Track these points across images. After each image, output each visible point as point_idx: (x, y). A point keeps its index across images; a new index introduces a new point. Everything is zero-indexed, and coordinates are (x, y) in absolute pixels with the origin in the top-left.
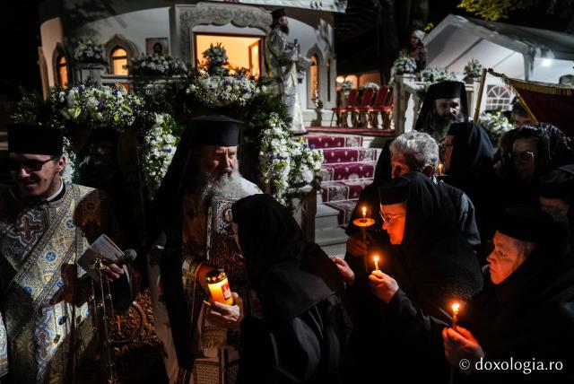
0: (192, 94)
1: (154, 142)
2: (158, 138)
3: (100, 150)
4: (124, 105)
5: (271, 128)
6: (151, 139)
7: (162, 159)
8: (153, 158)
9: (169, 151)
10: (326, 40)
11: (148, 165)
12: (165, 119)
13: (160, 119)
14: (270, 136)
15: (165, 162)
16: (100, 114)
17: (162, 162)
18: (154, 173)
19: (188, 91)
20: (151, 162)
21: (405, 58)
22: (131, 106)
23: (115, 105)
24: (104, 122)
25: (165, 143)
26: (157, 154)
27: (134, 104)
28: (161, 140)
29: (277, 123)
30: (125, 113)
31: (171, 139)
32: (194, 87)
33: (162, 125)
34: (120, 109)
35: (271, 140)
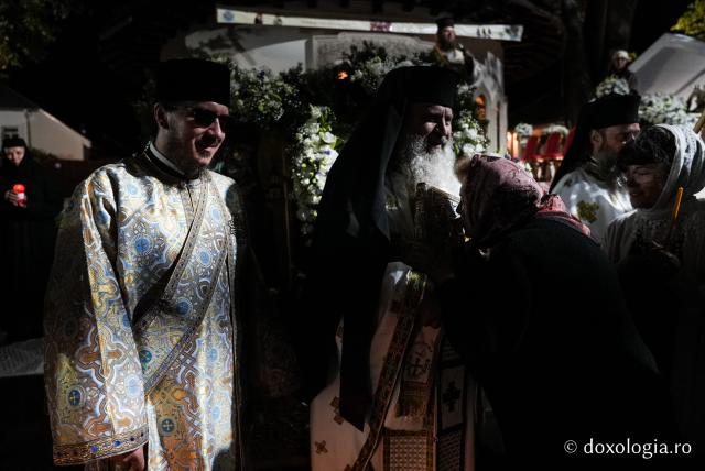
0: (358, 81)
1: (307, 140)
2: (314, 136)
3: (236, 155)
4: (271, 92)
5: (463, 130)
6: (305, 137)
7: (318, 162)
8: (306, 161)
9: (328, 153)
10: (495, 78)
11: (300, 169)
12: (323, 112)
13: (316, 112)
14: (462, 139)
15: (322, 166)
16: (241, 102)
17: (318, 166)
18: (307, 181)
19: (353, 78)
20: (304, 165)
21: (613, 80)
22: (280, 94)
23: (261, 90)
24: (244, 115)
25: (323, 143)
26: (312, 156)
27: (283, 92)
28: (318, 138)
29: (470, 124)
30: (272, 103)
31: (330, 138)
32: (360, 73)
33: (319, 120)
34: (267, 97)
35: (462, 145)
